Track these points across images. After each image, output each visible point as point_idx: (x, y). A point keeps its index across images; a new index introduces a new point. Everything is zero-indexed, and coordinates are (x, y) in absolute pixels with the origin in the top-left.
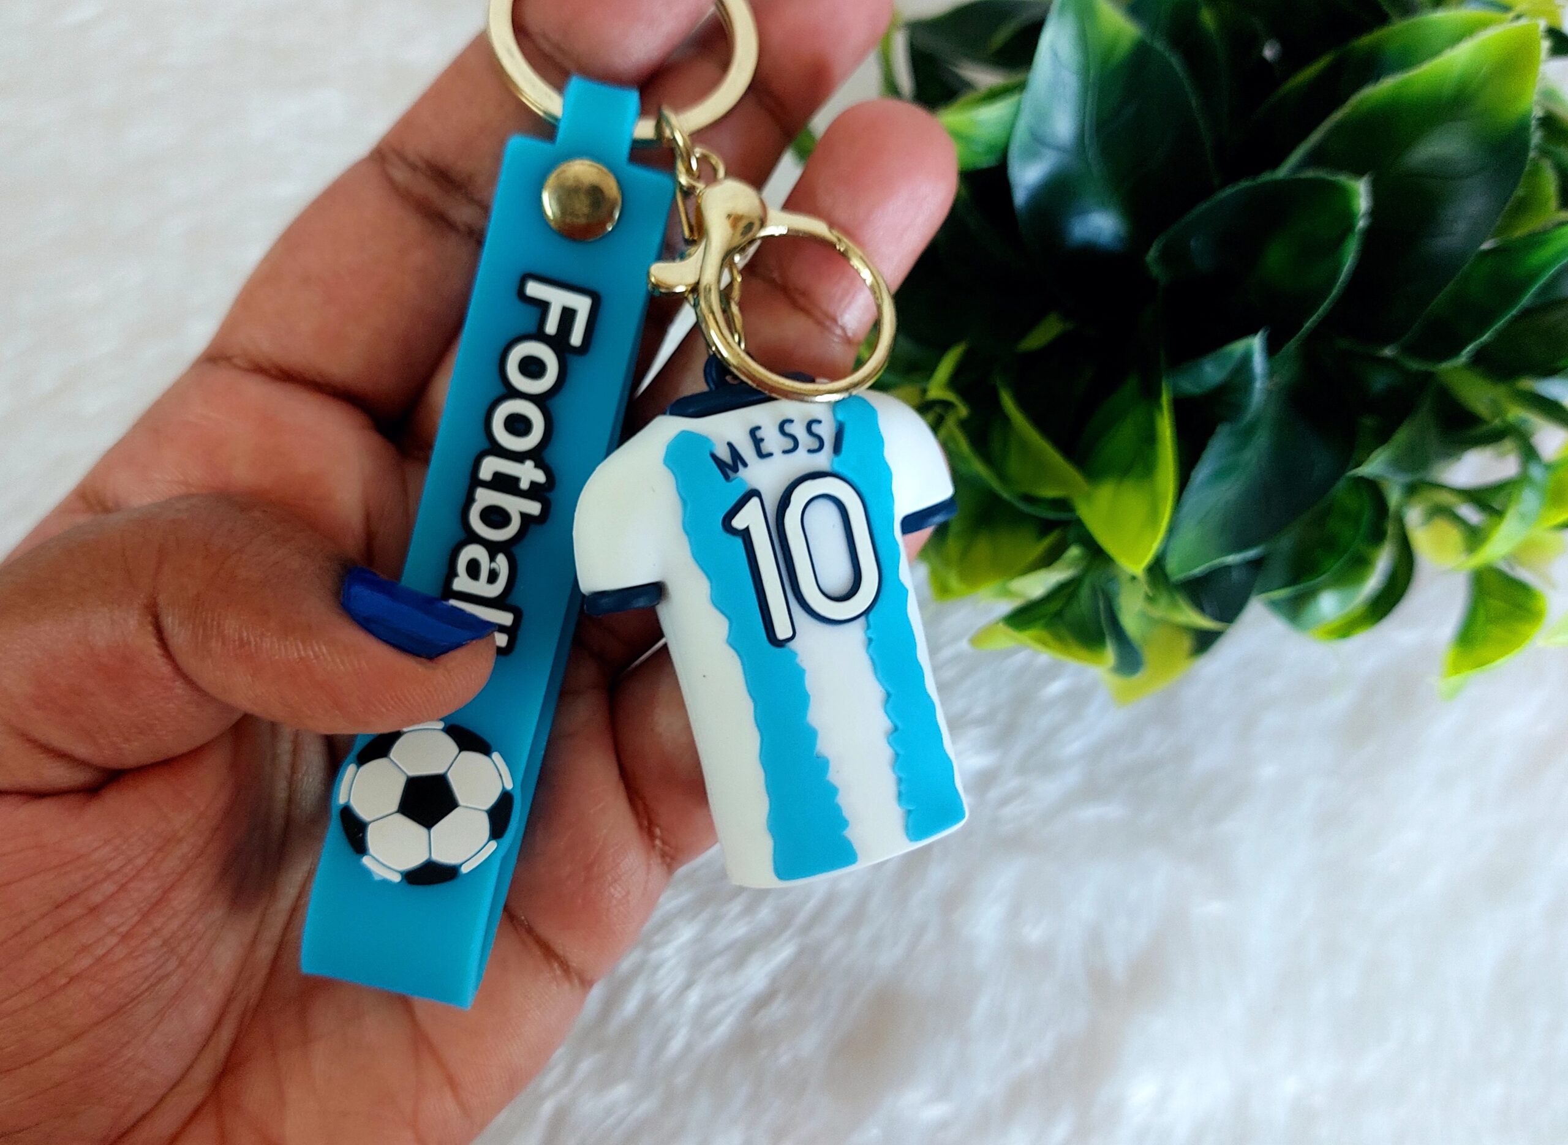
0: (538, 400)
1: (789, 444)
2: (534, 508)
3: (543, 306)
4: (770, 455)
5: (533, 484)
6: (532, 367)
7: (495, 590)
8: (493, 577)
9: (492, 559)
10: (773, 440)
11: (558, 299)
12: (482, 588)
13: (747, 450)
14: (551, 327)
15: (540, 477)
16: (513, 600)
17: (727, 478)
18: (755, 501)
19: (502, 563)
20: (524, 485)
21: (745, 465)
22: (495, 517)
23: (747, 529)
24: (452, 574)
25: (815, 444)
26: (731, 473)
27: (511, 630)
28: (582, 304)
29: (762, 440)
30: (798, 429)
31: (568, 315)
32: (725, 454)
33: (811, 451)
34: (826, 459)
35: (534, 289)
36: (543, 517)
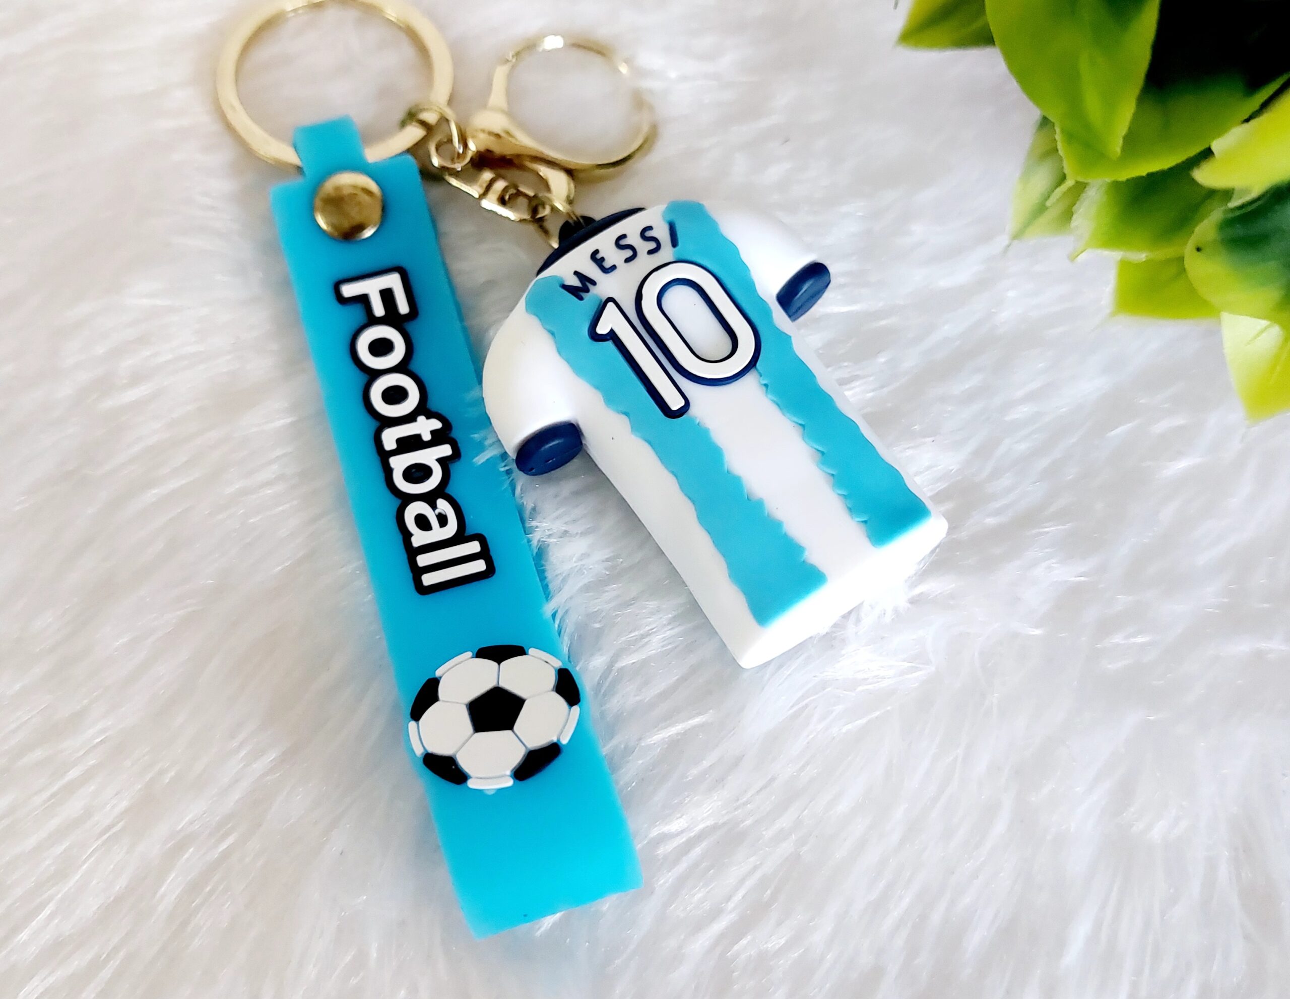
0: (399, 368)
1: (628, 253)
2: (445, 450)
3: (363, 300)
4: (614, 267)
5: (433, 433)
6: (381, 347)
7: (451, 528)
8: (443, 520)
9: (434, 507)
10: (613, 256)
11: (372, 288)
12: (438, 534)
13: (592, 271)
14: (379, 310)
15: (436, 424)
16: (470, 530)
17: (581, 299)
18: (611, 305)
19: (443, 505)
20: (427, 437)
21: (594, 283)
22: (417, 473)
23: (612, 331)
24: (407, 535)
25: (652, 245)
26: (583, 295)
27: (484, 554)
28: (393, 281)
29: (603, 259)
30: (634, 239)
31: (387, 295)
32: (575, 282)
33: (651, 252)
34: (667, 253)
35: (349, 290)
36: (456, 454)
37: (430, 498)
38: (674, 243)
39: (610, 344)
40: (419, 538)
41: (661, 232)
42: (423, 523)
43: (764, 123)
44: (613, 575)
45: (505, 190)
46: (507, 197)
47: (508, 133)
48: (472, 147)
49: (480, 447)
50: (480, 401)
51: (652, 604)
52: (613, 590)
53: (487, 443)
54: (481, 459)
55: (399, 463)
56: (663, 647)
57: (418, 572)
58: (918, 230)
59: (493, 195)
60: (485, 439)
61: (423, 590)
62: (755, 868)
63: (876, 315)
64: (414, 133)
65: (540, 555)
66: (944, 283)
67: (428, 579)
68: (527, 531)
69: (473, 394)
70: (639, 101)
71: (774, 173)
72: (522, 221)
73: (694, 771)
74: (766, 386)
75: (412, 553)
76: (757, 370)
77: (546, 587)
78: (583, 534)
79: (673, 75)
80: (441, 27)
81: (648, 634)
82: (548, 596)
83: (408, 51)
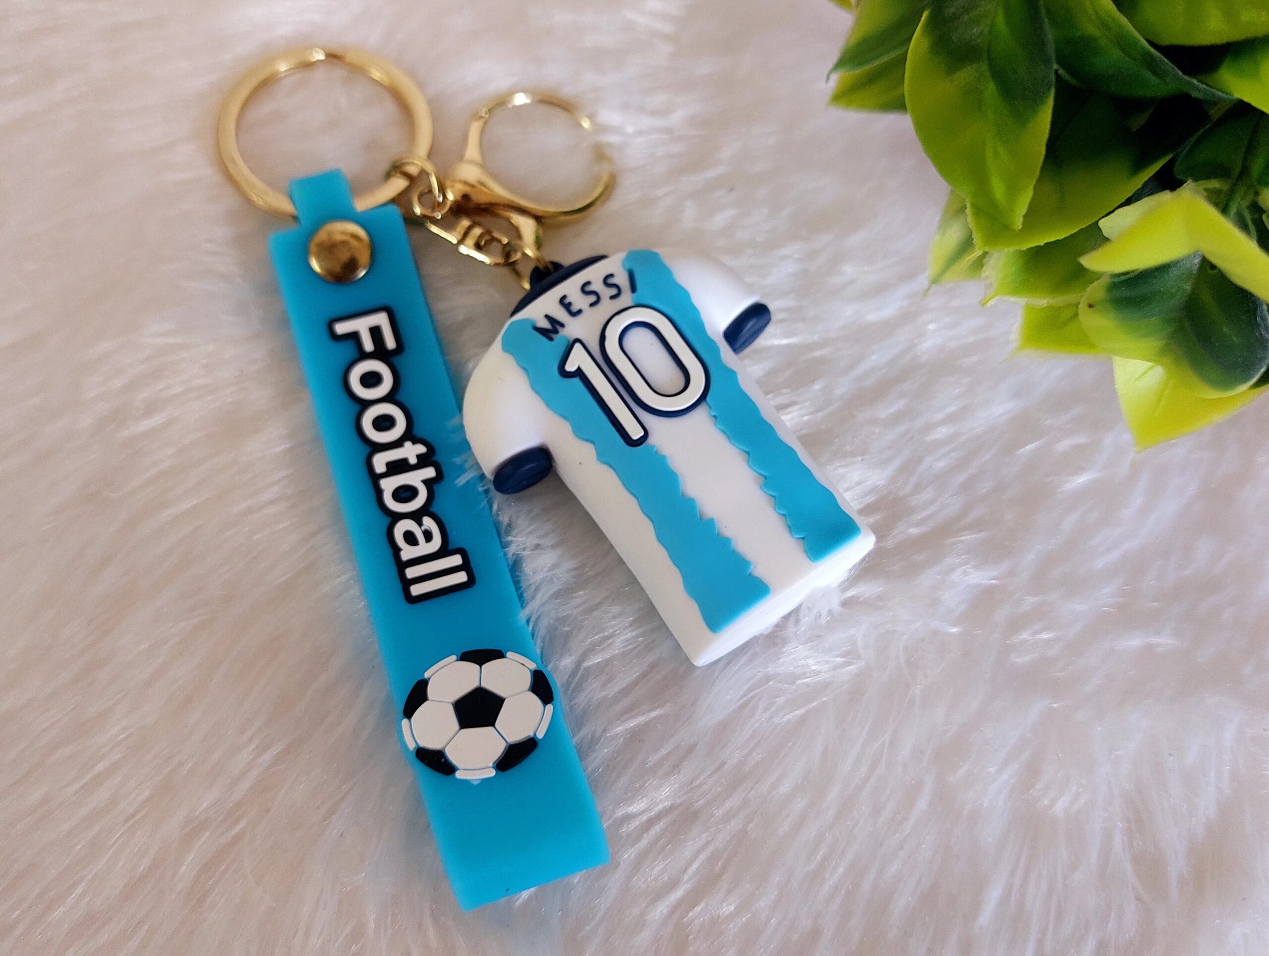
0: (388, 398)
1: (593, 298)
2: (429, 472)
3: (354, 336)
4: (580, 312)
5: (419, 457)
6: (370, 380)
7: (436, 543)
8: (428, 536)
9: (420, 524)
10: (579, 301)
11: (362, 325)
12: (424, 548)
13: (560, 314)
14: (368, 346)
15: (421, 449)
16: (453, 545)
17: (551, 339)
18: (578, 346)
19: (429, 523)
20: (413, 461)
21: (562, 325)
22: (405, 493)
23: (579, 369)
24: (396, 550)
25: (614, 291)
26: (553, 336)
27: (465, 566)
28: (381, 320)
29: (570, 304)
30: (597, 286)
31: (376, 332)
32: (545, 324)
33: (612, 297)
34: (627, 299)
35: (342, 328)
36: (440, 476)
37: (416, 516)
38: (633, 289)
39: (576, 381)
40: (408, 551)
41: (622, 279)
42: (410, 539)
43: (711, 174)
44: (579, 582)
45: (481, 236)
46: (483, 243)
47: (482, 184)
48: (451, 197)
49: (461, 470)
50: (461, 428)
51: (615, 609)
52: (581, 596)
53: (467, 465)
54: (461, 481)
55: (389, 485)
56: (625, 646)
57: (407, 583)
58: (849, 269)
59: (470, 241)
60: (466, 461)
61: (413, 600)
62: (707, 843)
63: (812, 347)
64: (398, 184)
65: (515, 566)
66: (872, 317)
67: (417, 590)
68: (504, 545)
69: (454, 422)
70: (600, 154)
71: (720, 219)
72: (497, 265)
73: (653, 759)
74: (715, 417)
75: (402, 566)
76: (707, 403)
77: (520, 596)
78: (553, 547)
79: (630, 129)
80: (421, 86)
81: (612, 636)
82: (523, 603)
83: (390, 107)
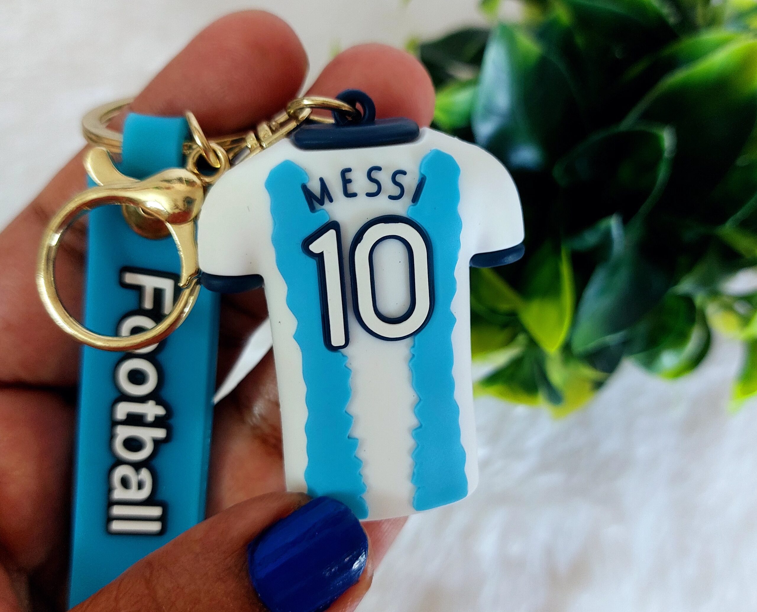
0: (149, 357)
2: (160, 433)
3: (139, 289)
5: (156, 417)
7: (145, 493)
8: (140, 486)
9: (138, 473)
11: (149, 283)
12: (134, 494)
14: (148, 304)
15: (160, 411)
16: (159, 498)
19: (145, 475)
22: (134, 444)
24: (110, 490)
27: (162, 518)
28: (167, 285)
31: (158, 293)
36: (167, 440)
37: (137, 466)
40: (119, 494)
42: (125, 483)
55: (123, 432)
57: (110, 519)
61: (110, 533)
67: (116, 526)
75: (110, 503)
